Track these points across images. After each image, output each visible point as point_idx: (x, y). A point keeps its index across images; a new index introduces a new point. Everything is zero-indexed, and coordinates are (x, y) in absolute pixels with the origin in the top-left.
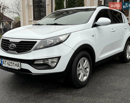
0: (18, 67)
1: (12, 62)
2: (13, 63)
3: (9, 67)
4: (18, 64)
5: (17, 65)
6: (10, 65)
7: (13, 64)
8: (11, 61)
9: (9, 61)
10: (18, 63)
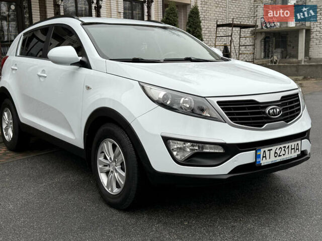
0: (297, 150)
1: (285, 147)
2: (288, 147)
3: (278, 159)
4: (298, 144)
5: (294, 149)
6: (279, 156)
7: (287, 150)
8: (282, 146)
9: (278, 147)
10: (296, 143)
